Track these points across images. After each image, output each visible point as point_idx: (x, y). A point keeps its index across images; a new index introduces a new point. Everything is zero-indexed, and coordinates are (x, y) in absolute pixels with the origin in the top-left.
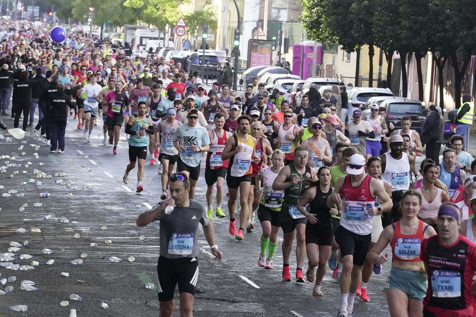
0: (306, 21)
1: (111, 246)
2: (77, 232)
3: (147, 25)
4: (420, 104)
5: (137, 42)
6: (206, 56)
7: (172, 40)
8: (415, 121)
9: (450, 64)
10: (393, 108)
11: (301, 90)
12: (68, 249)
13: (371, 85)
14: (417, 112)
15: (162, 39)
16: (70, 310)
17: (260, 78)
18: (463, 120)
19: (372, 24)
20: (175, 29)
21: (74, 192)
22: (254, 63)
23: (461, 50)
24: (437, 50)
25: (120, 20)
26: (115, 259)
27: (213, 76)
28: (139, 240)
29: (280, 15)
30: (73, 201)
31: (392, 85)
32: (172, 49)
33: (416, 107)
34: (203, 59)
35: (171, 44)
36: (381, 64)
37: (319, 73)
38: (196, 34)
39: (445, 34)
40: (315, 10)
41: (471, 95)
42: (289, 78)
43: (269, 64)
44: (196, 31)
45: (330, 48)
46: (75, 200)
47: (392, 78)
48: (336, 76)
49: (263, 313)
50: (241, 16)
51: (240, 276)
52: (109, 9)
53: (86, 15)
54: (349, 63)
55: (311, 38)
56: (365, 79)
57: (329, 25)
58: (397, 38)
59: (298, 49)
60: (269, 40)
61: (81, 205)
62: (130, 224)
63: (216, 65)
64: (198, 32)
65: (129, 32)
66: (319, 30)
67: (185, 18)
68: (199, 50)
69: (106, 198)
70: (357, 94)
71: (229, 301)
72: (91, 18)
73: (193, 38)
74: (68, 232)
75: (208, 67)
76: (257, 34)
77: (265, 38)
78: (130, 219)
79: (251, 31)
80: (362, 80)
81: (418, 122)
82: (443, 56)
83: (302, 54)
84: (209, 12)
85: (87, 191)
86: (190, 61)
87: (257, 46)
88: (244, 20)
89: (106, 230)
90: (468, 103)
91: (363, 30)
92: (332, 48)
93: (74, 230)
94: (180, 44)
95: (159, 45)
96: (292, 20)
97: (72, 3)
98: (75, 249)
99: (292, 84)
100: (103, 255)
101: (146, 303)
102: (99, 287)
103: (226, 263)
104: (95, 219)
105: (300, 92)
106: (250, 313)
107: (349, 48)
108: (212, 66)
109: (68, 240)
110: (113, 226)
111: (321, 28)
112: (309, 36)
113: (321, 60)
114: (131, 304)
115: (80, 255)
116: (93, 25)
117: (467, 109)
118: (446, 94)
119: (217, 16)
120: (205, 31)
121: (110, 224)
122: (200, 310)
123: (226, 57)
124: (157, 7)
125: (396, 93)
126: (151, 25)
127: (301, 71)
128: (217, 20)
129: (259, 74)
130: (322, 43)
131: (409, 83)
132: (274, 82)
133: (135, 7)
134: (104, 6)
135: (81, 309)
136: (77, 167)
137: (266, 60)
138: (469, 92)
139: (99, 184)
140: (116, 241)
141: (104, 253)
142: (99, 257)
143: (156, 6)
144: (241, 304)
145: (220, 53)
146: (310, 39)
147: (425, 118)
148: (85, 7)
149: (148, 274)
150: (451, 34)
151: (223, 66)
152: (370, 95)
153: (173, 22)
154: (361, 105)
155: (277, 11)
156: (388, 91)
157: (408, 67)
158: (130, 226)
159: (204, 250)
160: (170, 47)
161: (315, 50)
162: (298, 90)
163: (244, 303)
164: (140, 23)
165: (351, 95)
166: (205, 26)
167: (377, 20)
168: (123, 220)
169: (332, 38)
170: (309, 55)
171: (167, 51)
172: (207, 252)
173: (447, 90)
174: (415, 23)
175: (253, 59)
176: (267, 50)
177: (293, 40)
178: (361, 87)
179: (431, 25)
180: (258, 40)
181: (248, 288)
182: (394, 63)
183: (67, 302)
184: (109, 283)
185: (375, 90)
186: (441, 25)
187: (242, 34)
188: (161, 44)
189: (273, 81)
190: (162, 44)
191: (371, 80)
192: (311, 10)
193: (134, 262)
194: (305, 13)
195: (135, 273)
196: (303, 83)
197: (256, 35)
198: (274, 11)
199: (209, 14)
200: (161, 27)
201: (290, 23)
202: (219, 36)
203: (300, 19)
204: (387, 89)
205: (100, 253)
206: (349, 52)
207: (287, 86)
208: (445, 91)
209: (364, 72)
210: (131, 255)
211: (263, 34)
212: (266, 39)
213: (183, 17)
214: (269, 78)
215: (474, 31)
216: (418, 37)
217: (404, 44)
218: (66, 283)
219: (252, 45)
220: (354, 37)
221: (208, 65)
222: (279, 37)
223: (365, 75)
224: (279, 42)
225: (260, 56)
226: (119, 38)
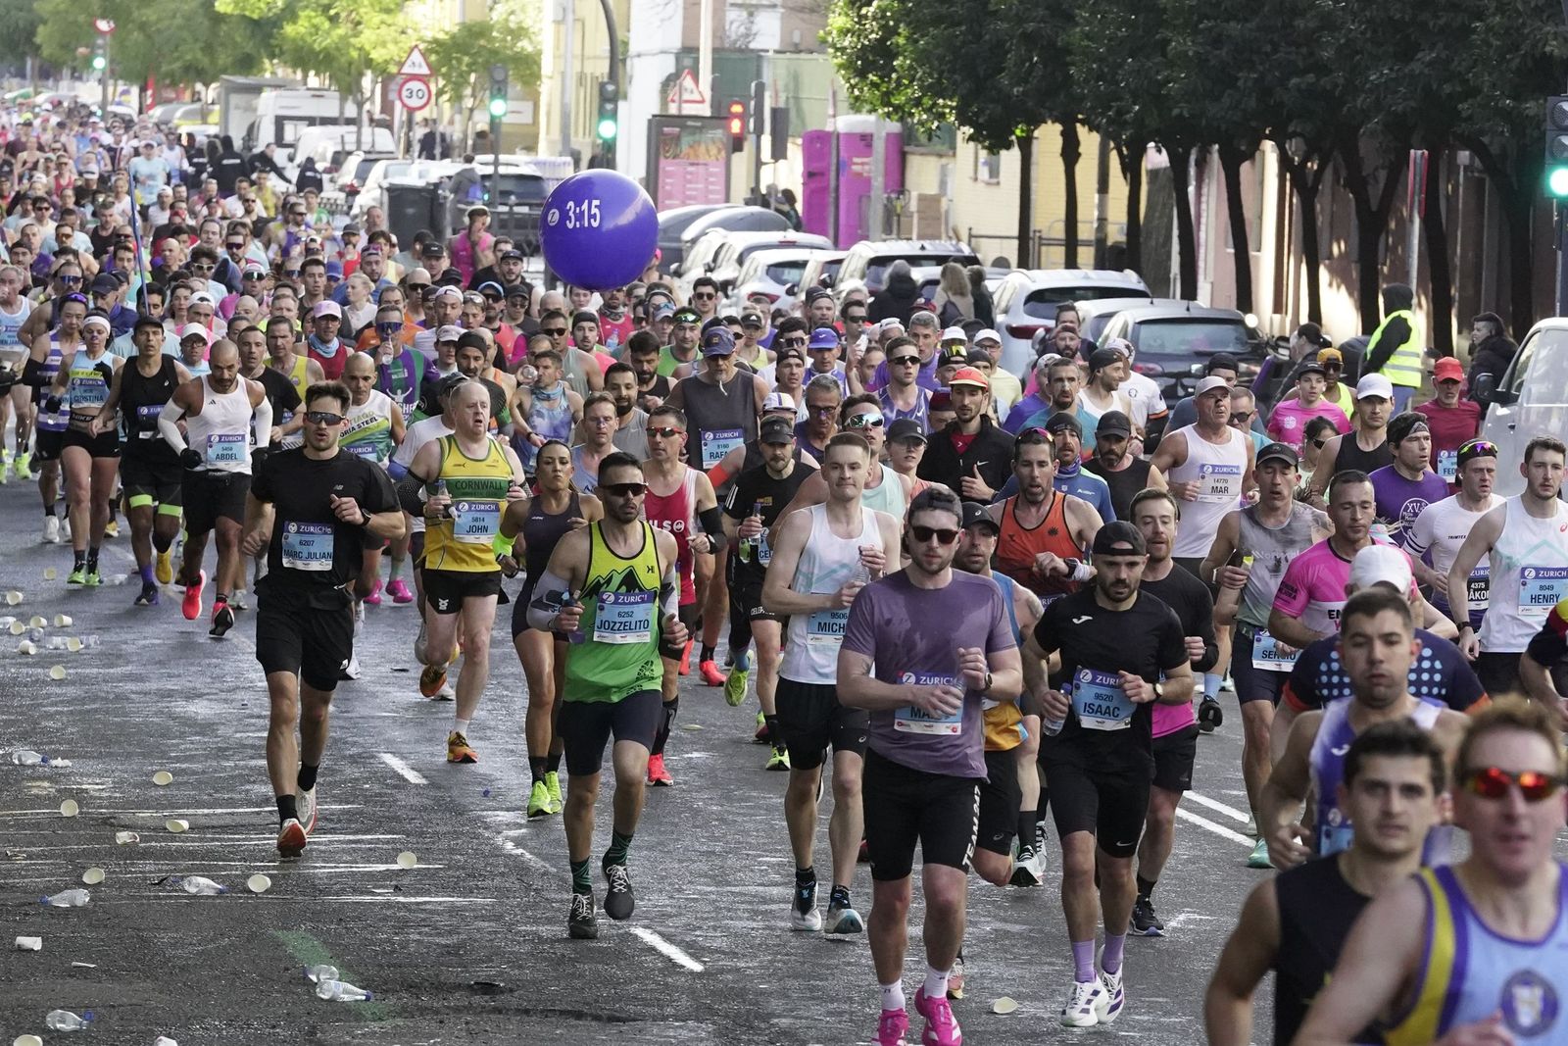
0: (843, 50)
1: (187, 840)
2: (67, 794)
3: (299, 75)
4: (1241, 322)
6: (503, 176)
7: (385, 124)
9: (1339, 181)
10: (1149, 338)
11: (832, 286)
12: (38, 856)
13: (1071, 263)
14: (1231, 349)
15: (349, 122)
17: (691, 248)
19: (1069, 52)
20: (394, 87)
21: (59, 657)
22: (670, 196)
23: (1374, 134)
24: (1294, 134)
25: (205, 61)
26: (201, 884)
27: (529, 244)
29: (755, 29)
30: (53, 689)
31: (1144, 259)
32: (389, 155)
33: (1227, 331)
34: (495, 186)
35: (384, 140)
36: (1103, 187)
37: (893, 223)
38: (469, 103)
39: (1318, 79)
40: (872, 9)
41: (1414, 286)
42: (792, 245)
43: (722, 196)
44: (468, 91)
45: (930, 139)
46: (61, 684)
47: (1143, 236)
48: (951, 234)
50: (620, 35)
51: (633, 930)
52: (166, 23)
53: (87, 46)
54: (994, 189)
55: (861, 106)
56: (1052, 242)
57: (922, 58)
58: (1156, 98)
59: (818, 145)
60: (720, 116)
61: (82, 701)
62: (252, 763)
64: (474, 95)
65: (236, 99)
66: (890, 78)
67: (427, 50)
68: (480, 158)
70: (1026, 294)
71: (597, 1018)
72: (104, 56)
73: (457, 117)
74: (37, 796)
75: (511, 213)
76: (676, 98)
77: (705, 110)
78: (253, 747)
79: (656, 87)
80: (1040, 245)
82: (1316, 156)
83: (834, 161)
84: (512, 25)
86: (451, 196)
87: (677, 139)
88: (633, 49)
89: (168, 786)
90: (1404, 313)
91: (1039, 71)
92: (935, 139)
93: (58, 791)
95: (343, 143)
96: (796, 45)
97: (35, 5)
98: (64, 855)
99: (800, 265)
100: (160, 871)
101: (313, 1033)
102: (149, 984)
104: (131, 749)
107: (994, 138)
108: (525, 210)
109: (38, 825)
110: (194, 773)
111: (896, 71)
112: (857, 98)
113: (898, 183)
114: (260, 1039)
115: (81, 876)
116: (111, 82)
117: (1399, 333)
118: (1330, 285)
119: (539, 38)
120: (499, 90)
121: (184, 766)
124: (332, 12)
125: (1157, 287)
126: (312, 73)
127: (831, 220)
128: (539, 53)
129: (688, 234)
130: (901, 119)
131: (1202, 251)
132: (740, 261)
133: (255, 16)
134: (149, 14)
137: (712, 183)
138: (1407, 274)
140: (203, 821)
141: (165, 865)
142: (145, 879)
143: (327, 8)
144: (639, 1025)
145: (553, 165)
146: (858, 111)
147: (1258, 369)
148: (82, 18)
149: (316, 932)
150: (1341, 81)
152: (1070, 294)
153: (387, 62)
154: (1040, 332)
155: (745, 14)
156: (1129, 279)
157: (1199, 194)
158: (251, 769)
159: (509, 845)
160: (378, 148)
161: (879, 146)
163: (648, 1024)
164: (272, 69)
165: (1006, 298)
166: (499, 76)
167: (1087, 36)
168: (227, 749)
169: (935, 104)
170: (859, 165)
171: (369, 162)
172: (520, 851)
173: (1331, 270)
174: (1217, 42)
175: (667, 183)
176: (714, 151)
177: (799, 110)
178: (1039, 268)
179: (1268, 48)
180: (681, 116)
181: (662, 971)
182: (1150, 182)
183: (39, 1038)
184: (182, 969)
185: (1087, 277)
186: (1304, 50)
187: (625, 97)
188: (346, 139)
189: (736, 256)
190: (351, 139)
191: (1071, 243)
192: (860, 8)
193: (267, 892)
194: (838, 20)
195: (271, 931)
196: (839, 262)
197: (673, 101)
198: (732, 15)
199: (511, 32)
200: (348, 79)
201: (788, 55)
202: (549, 105)
203: (824, 42)
204: (1129, 272)
205: (149, 866)
206: (994, 149)
207: (786, 271)
208: (1324, 275)
209: (1049, 216)
211: (697, 97)
212: (707, 113)
213: (422, 46)
214: (722, 246)
215: (1416, 67)
216: (1229, 91)
217: (1181, 115)
218: (32, 974)
219: (660, 133)
220: (1009, 96)
221: (511, 207)
222: (753, 103)
223: (1050, 228)
224: (752, 121)
225: (691, 173)
226: (205, 122)
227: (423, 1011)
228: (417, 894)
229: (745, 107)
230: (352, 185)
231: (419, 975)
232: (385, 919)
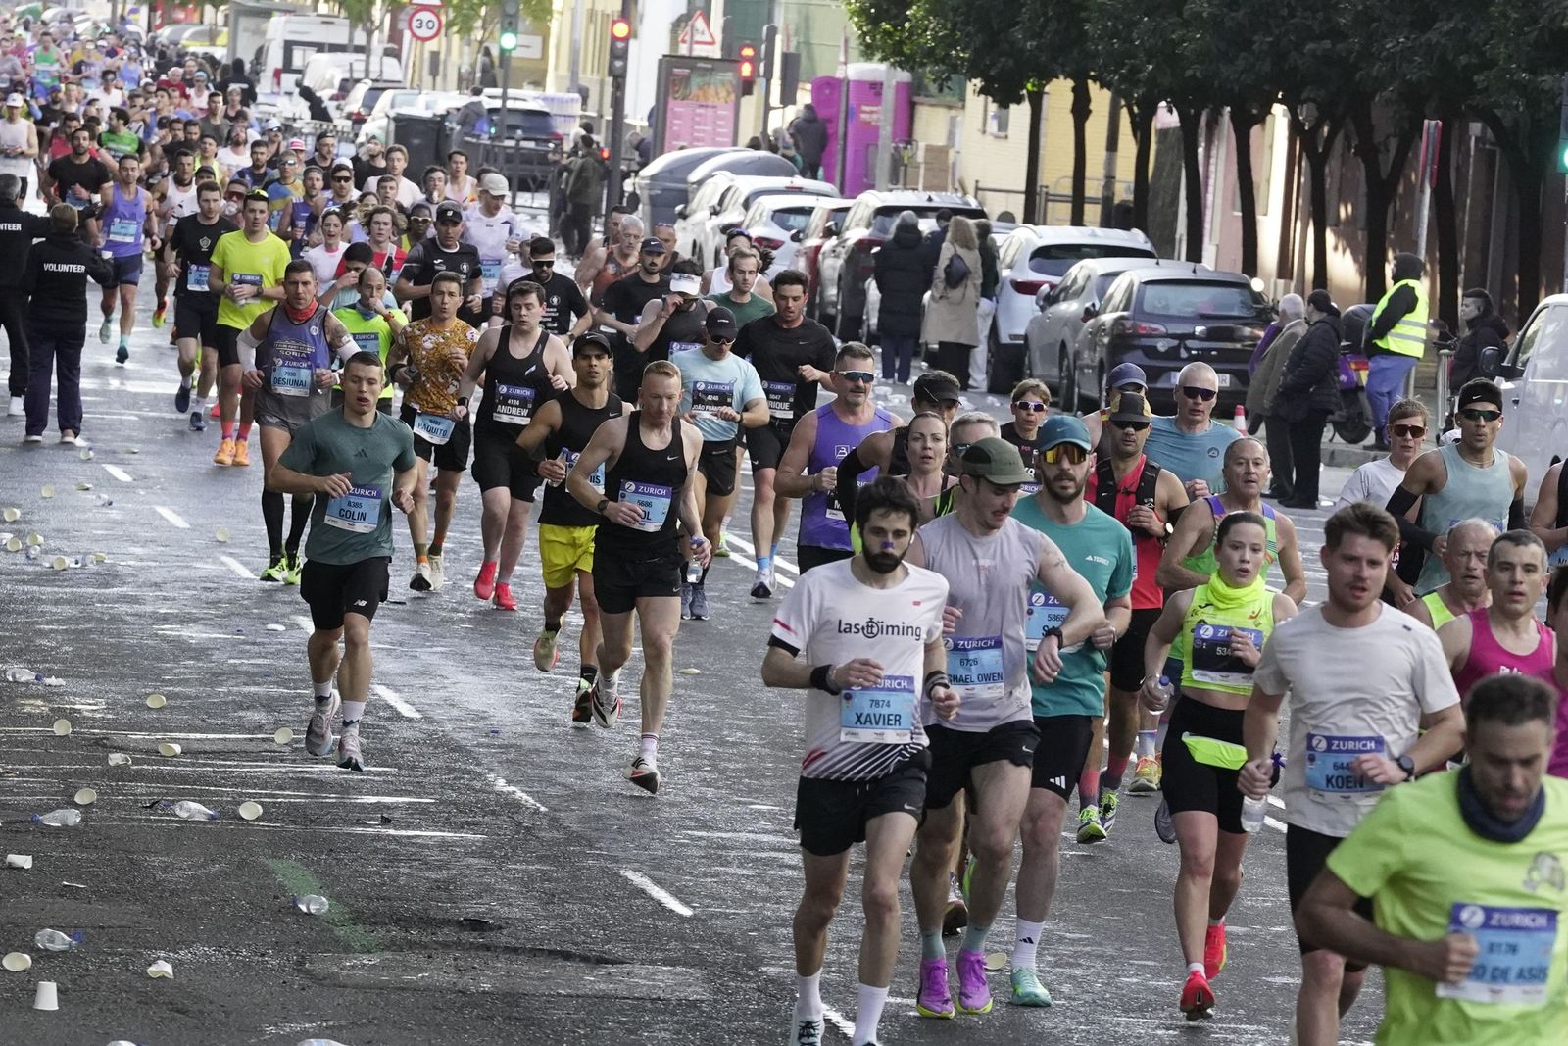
1: (179, 764)
2: (60, 713)
3: (309, 1)
4: (1247, 286)
5: (275, 59)
6: (511, 111)
7: (394, 53)
8: (1229, 345)
9: (1349, 148)
10: (1154, 298)
11: (838, 234)
12: (31, 775)
13: (1077, 220)
14: (1235, 313)
15: (359, 49)
16: (36, 985)
17: (698, 190)
18: (1391, 343)
19: (1085, 9)
20: (403, 16)
21: (54, 576)
22: (677, 137)
23: (1388, 102)
24: (1307, 100)
26: (193, 809)
27: (534, 179)
28: (275, 747)
30: (48, 608)
31: (1150, 217)
32: (395, 85)
33: (1233, 295)
34: (502, 120)
35: (392, 69)
36: (1112, 145)
37: (899, 174)
38: (479, 34)
39: (1334, 45)
41: (1422, 256)
42: (799, 191)
43: (728, 140)
44: (479, 23)
45: (941, 90)
46: (57, 602)
47: (1150, 194)
48: (957, 186)
49: (702, 1001)
51: (623, 872)
54: (1002, 143)
55: (873, 54)
56: (1059, 198)
57: (936, 9)
58: (1168, 56)
59: (828, 91)
60: (731, 59)
61: (77, 620)
62: (246, 689)
63: (548, 141)
64: (484, 28)
65: (245, 22)
66: (903, 27)
68: (488, 91)
69: (165, 599)
70: (1032, 249)
71: (585, 959)
73: (466, 49)
74: (30, 714)
75: (518, 148)
76: (688, 38)
77: (716, 52)
78: (247, 673)
79: (667, 27)
80: (1047, 201)
81: (1238, 346)
82: (1328, 122)
83: (843, 108)
85: (98, 574)
86: (458, 128)
87: (687, 79)
89: (160, 709)
90: (1412, 283)
91: (1053, 26)
92: (946, 90)
93: (52, 709)
94: (421, 70)
95: (351, 70)
98: (55, 775)
99: (807, 211)
100: (152, 794)
101: (301, 963)
102: (138, 907)
103: (575, 827)
104: (125, 671)
105: (834, 241)
106: (659, 999)
107: (1003, 93)
108: (531, 145)
109: (30, 743)
110: (188, 697)
111: (907, 19)
112: (868, 46)
113: (906, 131)
114: (247, 966)
115: (73, 796)
117: (1405, 302)
118: (1336, 248)
120: (510, 23)
121: (177, 690)
122: (487, 987)
123: (582, 117)
125: (1163, 247)
127: (838, 168)
129: (694, 177)
130: (912, 70)
131: (1210, 212)
132: (746, 205)
135: (74, 982)
136: (63, 490)
137: (720, 126)
138: (1415, 245)
139: (139, 551)
140: (196, 746)
141: (157, 788)
142: (136, 801)
144: (627, 967)
145: (561, 101)
146: (870, 58)
147: (1262, 334)
149: (306, 862)
150: (1357, 47)
151: (568, 146)
152: (1076, 252)
154: (1045, 288)
156: (1136, 238)
157: (1208, 156)
158: (245, 696)
159: (501, 783)
160: (386, 77)
161: (889, 95)
162: (828, 233)
163: (637, 966)
165: (1011, 252)
166: (511, 10)
168: (221, 674)
169: (948, 55)
170: (870, 113)
171: (376, 92)
172: (511, 789)
173: (1337, 235)
175: (675, 124)
176: (723, 94)
177: (811, 57)
178: (1044, 224)
179: (1285, 12)
180: (690, 57)
181: (651, 914)
182: (1159, 142)
183: (27, 956)
184: (172, 893)
185: (1094, 235)
186: (1320, 15)
187: (636, 37)
188: (355, 67)
189: (742, 200)
190: (359, 67)
191: (1078, 199)
193: (257, 819)
195: (262, 859)
196: (846, 210)
197: (684, 42)
200: (358, 7)
202: (559, 40)
204: (1135, 231)
205: (141, 788)
206: (1004, 104)
207: (792, 217)
208: (1330, 238)
209: (1057, 172)
210: (251, 796)
211: (707, 38)
212: (718, 55)
214: (729, 189)
215: (1432, 36)
216: (1242, 54)
217: (1193, 76)
218: (23, 893)
219: (670, 74)
220: (1022, 50)
221: (518, 141)
222: (764, 47)
223: (1058, 182)
224: (762, 65)
225: (700, 115)
226: (212, 43)
227: (412, 945)
228: (407, 828)
229: (757, 51)
230: (359, 113)
231: (407, 909)
232: (376, 851)
